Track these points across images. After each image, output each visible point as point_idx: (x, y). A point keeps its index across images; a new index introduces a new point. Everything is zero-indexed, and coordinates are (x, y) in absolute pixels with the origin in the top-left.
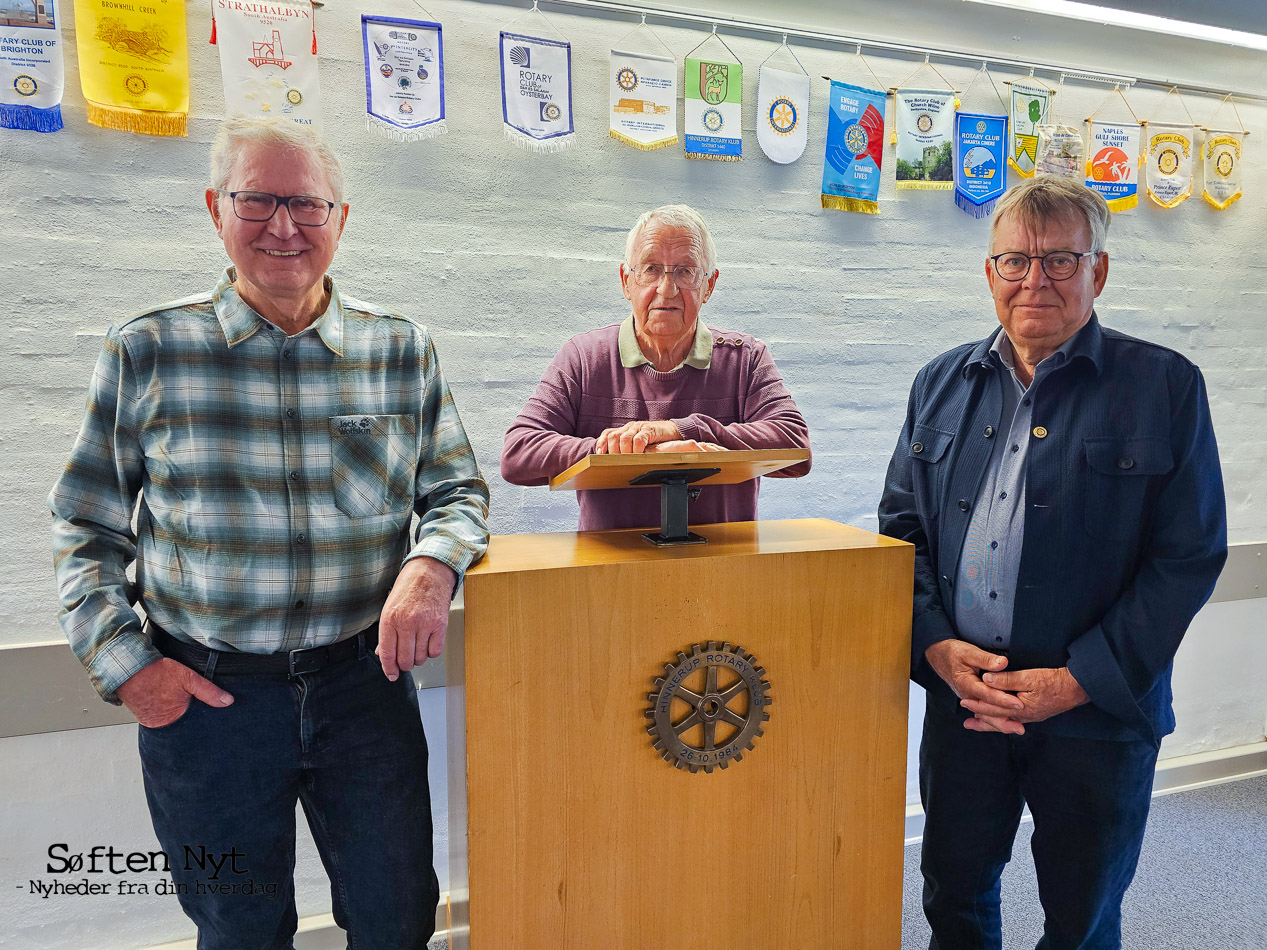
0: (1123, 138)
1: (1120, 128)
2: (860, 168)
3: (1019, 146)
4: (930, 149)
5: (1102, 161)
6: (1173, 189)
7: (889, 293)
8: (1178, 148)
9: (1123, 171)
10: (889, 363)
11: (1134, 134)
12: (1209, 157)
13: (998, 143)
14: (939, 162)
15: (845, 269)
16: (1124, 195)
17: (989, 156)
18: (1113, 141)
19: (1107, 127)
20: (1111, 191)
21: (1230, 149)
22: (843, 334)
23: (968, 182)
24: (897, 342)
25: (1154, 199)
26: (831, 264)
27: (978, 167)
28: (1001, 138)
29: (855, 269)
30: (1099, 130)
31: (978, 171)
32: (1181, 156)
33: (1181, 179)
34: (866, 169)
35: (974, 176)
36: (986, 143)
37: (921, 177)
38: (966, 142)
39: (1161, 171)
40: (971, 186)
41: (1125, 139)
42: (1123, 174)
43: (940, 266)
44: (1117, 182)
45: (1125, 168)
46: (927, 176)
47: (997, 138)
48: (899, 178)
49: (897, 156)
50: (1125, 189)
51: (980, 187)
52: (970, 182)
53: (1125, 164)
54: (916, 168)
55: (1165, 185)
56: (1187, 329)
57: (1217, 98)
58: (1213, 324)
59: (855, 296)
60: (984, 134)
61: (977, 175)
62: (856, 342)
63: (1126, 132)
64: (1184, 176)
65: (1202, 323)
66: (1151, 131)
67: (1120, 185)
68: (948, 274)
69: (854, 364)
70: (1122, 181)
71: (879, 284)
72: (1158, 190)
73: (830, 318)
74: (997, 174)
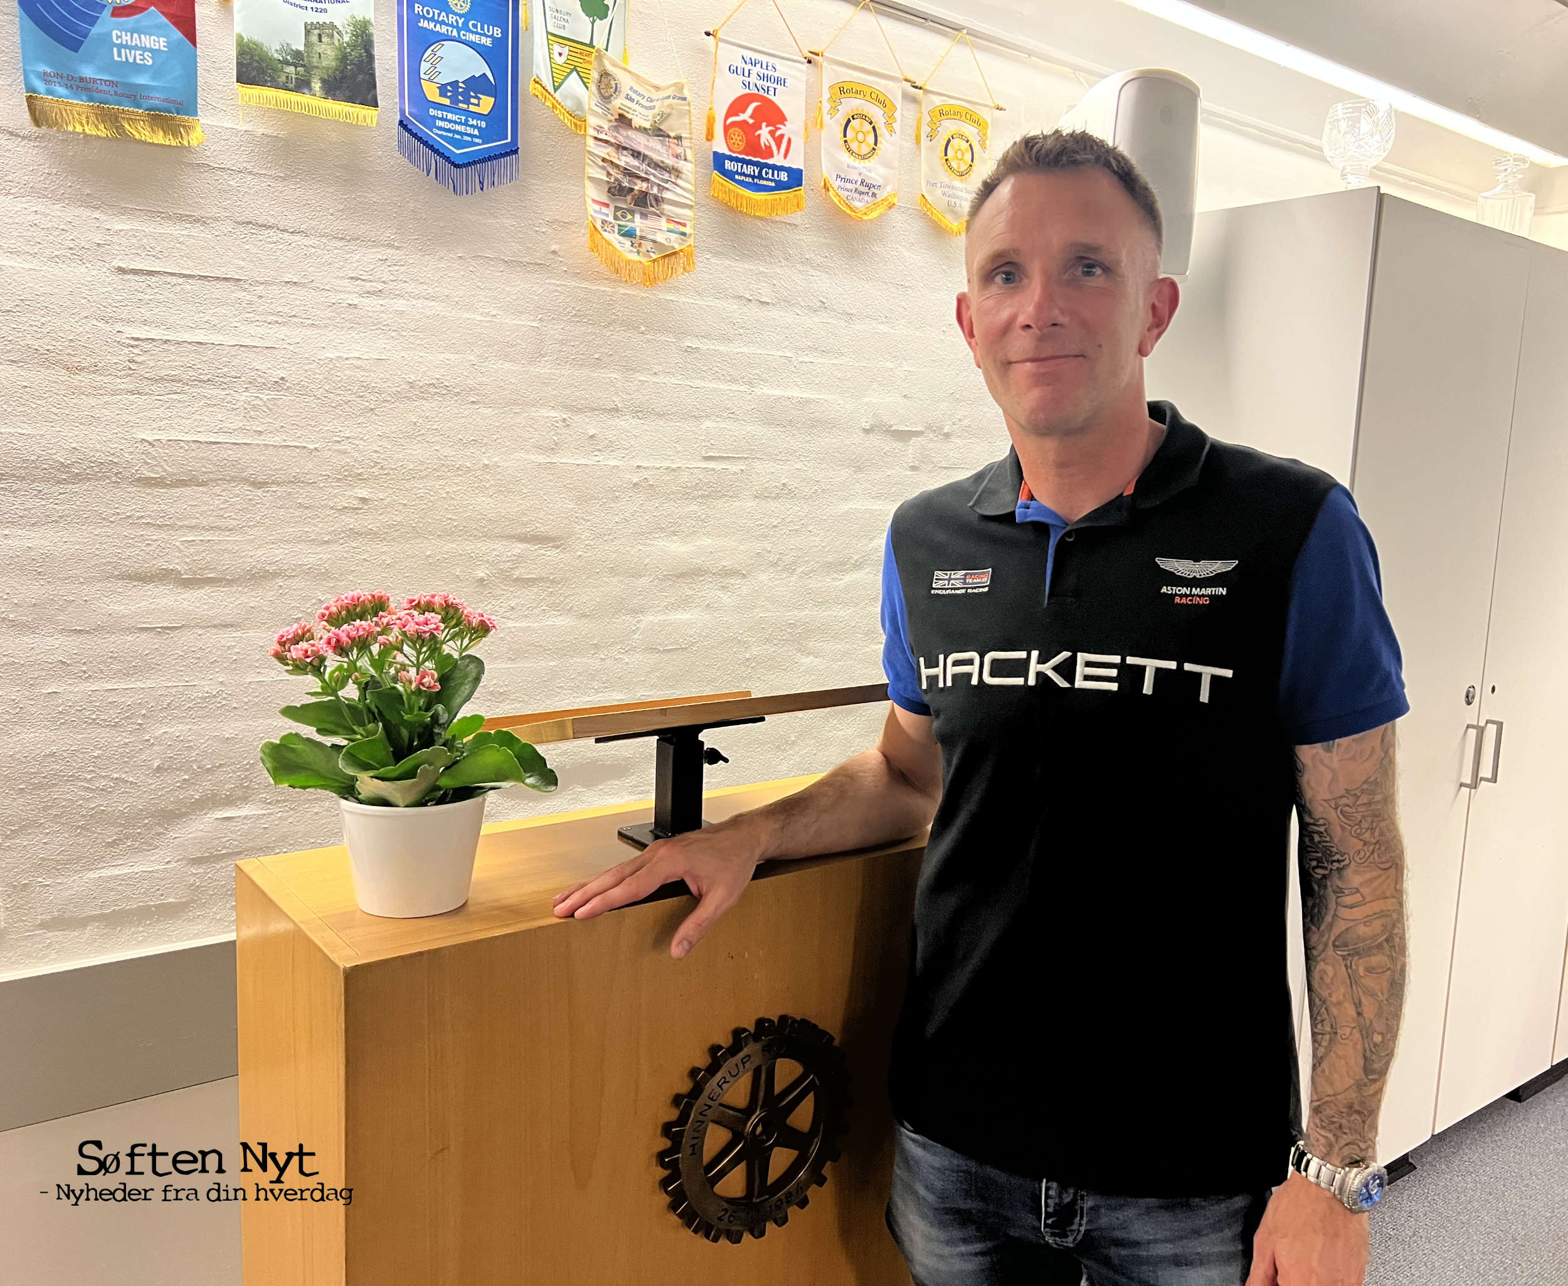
0: (778, 81)
1: (771, 60)
2: (126, 38)
3: (561, 60)
4: (321, 26)
5: (742, 117)
6: (869, 186)
7: (253, 333)
8: (876, 113)
9: (778, 141)
10: (258, 485)
11: (796, 74)
12: (931, 137)
13: (500, 43)
14: (343, 58)
15: (122, 271)
16: (780, 186)
17: (480, 67)
18: (760, 83)
19: (748, 54)
20: (760, 177)
21: (969, 130)
22: (125, 417)
23: (432, 112)
24: (277, 440)
25: (836, 200)
26: (78, 254)
27: (455, 84)
28: (505, 33)
29: (151, 273)
30: (735, 57)
31: (455, 93)
32: (882, 130)
33: (882, 170)
34: (148, 41)
35: (447, 102)
36: (472, 38)
37: (302, 85)
38: (423, 24)
39: (849, 149)
40: (439, 123)
41: (781, 82)
42: (779, 148)
43: (380, 286)
44: (770, 161)
45: (782, 136)
46: (317, 85)
47: (497, 32)
48: (245, 77)
49: (237, 29)
50: (784, 177)
51: (458, 128)
52: (440, 114)
53: (783, 130)
54: (287, 63)
55: (854, 176)
56: (904, 436)
57: (944, 34)
58: (946, 430)
59: (154, 334)
60: (467, 16)
61: (454, 100)
62: (164, 437)
63: (783, 70)
64: (887, 165)
65: (929, 427)
66: (830, 75)
67: (774, 167)
68: (400, 304)
69: (165, 486)
70: (777, 160)
71: (222, 311)
72: (842, 184)
73: (84, 379)
74: (499, 109)
